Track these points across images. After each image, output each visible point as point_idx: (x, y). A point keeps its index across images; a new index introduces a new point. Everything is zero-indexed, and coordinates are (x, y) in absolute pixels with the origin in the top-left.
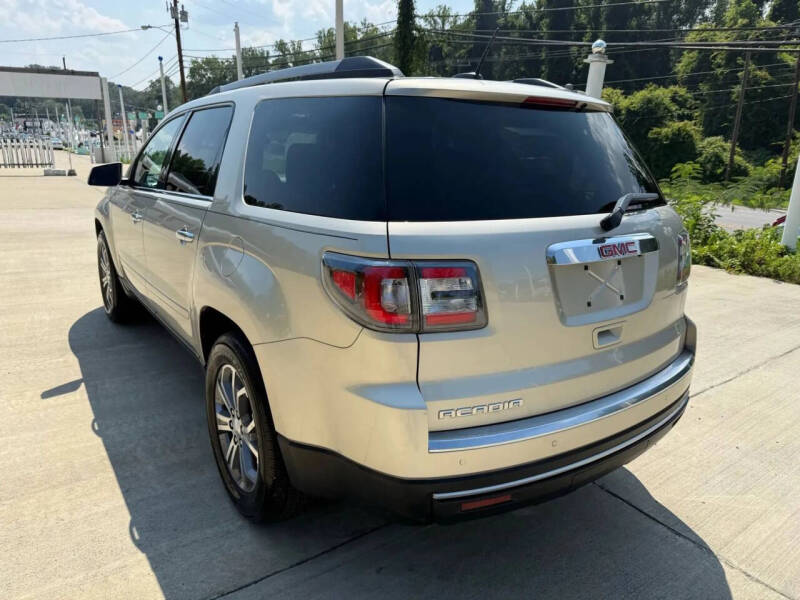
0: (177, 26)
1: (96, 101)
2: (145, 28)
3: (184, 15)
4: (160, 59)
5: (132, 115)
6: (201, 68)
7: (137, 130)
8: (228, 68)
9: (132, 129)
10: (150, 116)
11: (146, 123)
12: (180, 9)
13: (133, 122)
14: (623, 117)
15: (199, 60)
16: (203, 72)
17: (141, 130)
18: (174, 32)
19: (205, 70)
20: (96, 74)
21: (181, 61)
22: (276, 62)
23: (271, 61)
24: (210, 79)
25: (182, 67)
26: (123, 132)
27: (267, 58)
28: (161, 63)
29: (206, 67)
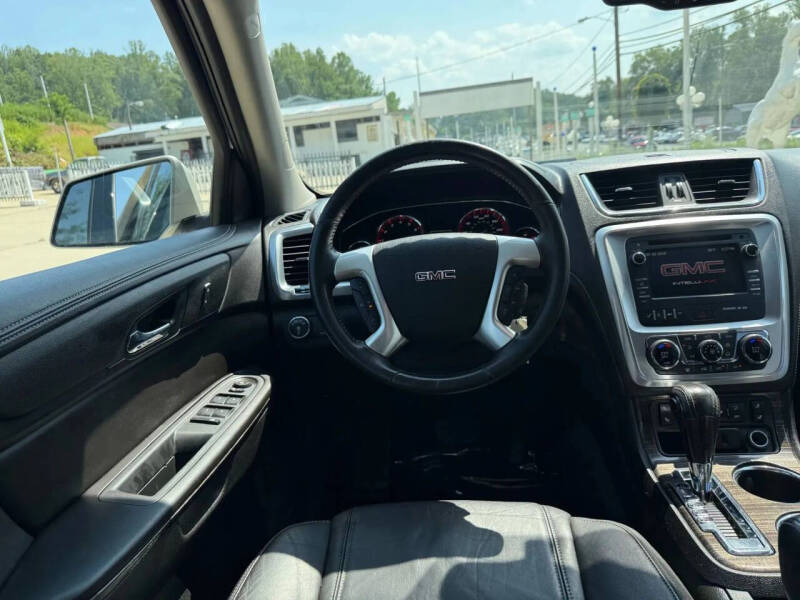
1: (530, 107)
2: (581, 21)
4: (594, 49)
5: (565, 116)
6: (644, 60)
7: (569, 131)
8: (674, 54)
9: (564, 131)
10: (582, 115)
11: (577, 124)
13: (565, 125)
15: (643, 54)
16: (646, 64)
17: (572, 132)
18: (613, 18)
19: (649, 62)
20: (530, 80)
21: (618, 49)
22: (732, 37)
23: (726, 37)
24: (653, 71)
25: (618, 55)
26: (555, 135)
27: (722, 35)
28: (594, 56)
29: (649, 59)
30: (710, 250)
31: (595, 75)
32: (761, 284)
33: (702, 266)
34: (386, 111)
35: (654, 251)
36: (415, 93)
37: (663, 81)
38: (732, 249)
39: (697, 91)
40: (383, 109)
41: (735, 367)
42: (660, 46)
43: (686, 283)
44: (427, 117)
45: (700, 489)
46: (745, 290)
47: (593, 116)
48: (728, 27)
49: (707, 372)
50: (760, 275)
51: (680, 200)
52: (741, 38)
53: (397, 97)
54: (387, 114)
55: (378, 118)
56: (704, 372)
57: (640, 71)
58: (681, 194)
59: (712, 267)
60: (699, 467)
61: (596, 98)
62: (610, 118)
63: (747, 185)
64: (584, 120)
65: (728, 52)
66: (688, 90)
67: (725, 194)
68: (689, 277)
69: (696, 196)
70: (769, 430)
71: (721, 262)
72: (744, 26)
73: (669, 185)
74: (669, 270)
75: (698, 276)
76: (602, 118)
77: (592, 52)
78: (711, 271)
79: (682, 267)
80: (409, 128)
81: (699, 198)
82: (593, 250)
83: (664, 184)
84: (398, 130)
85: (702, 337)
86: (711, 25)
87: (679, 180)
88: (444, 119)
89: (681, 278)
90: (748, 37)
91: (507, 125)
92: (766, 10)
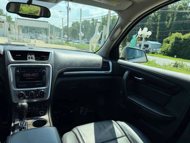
0: (68, 11)
1: (47, 28)
3: (70, 9)
5: (56, 33)
6: (74, 24)
7: (57, 36)
9: (56, 36)
10: (59, 33)
11: (59, 35)
12: (69, 7)
14: (182, 41)
15: (74, 22)
16: (75, 25)
18: (67, 13)
20: (47, 22)
21: (68, 20)
22: (91, 23)
23: (90, 23)
24: (76, 27)
25: (68, 21)
26: (53, 36)
27: (89, 23)
28: (63, 20)
29: (76, 24)
30: (36, 71)
31: (63, 25)
32: (46, 79)
33: (33, 75)
34: (6, 20)
35: (22, 71)
36: (15, 18)
37: (76, 29)
38: (41, 71)
39: (83, 33)
40: (5, 20)
41: (38, 97)
42: (78, 22)
43: (29, 78)
44: (19, 25)
45: (22, 127)
46: (42, 80)
47: (62, 34)
48: (91, 21)
49: (31, 99)
50: (46, 77)
51: (31, 59)
52: (93, 24)
53: (11, 18)
54: (6, 22)
55: (3, 22)
56: (30, 99)
57: (73, 26)
58: (32, 58)
59: (36, 75)
60: (22, 121)
61: (63, 30)
62: (66, 35)
63: (48, 58)
64: (60, 34)
65: (90, 26)
66: (81, 33)
67: (42, 59)
68: (30, 77)
69: (35, 59)
70: (44, 111)
71: (38, 74)
72: (93, 22)
73: (29, 56)
74: (25, 75)
75: (32, 77)
76: (64, 35)
77: (62, 19)
78: (35, 76)
79: (29, 75)
80: (13, 27)
81: (36, 59)
82: (7, 69)
83: (28, 55)
84: (10, 27)
85: (30, 91)
86: (87, 20)
87: (32, 55)
88: (25, 26)
89: (28, 77)
90: (94, 24)
91: (42, 31)
92: (97, 20)
